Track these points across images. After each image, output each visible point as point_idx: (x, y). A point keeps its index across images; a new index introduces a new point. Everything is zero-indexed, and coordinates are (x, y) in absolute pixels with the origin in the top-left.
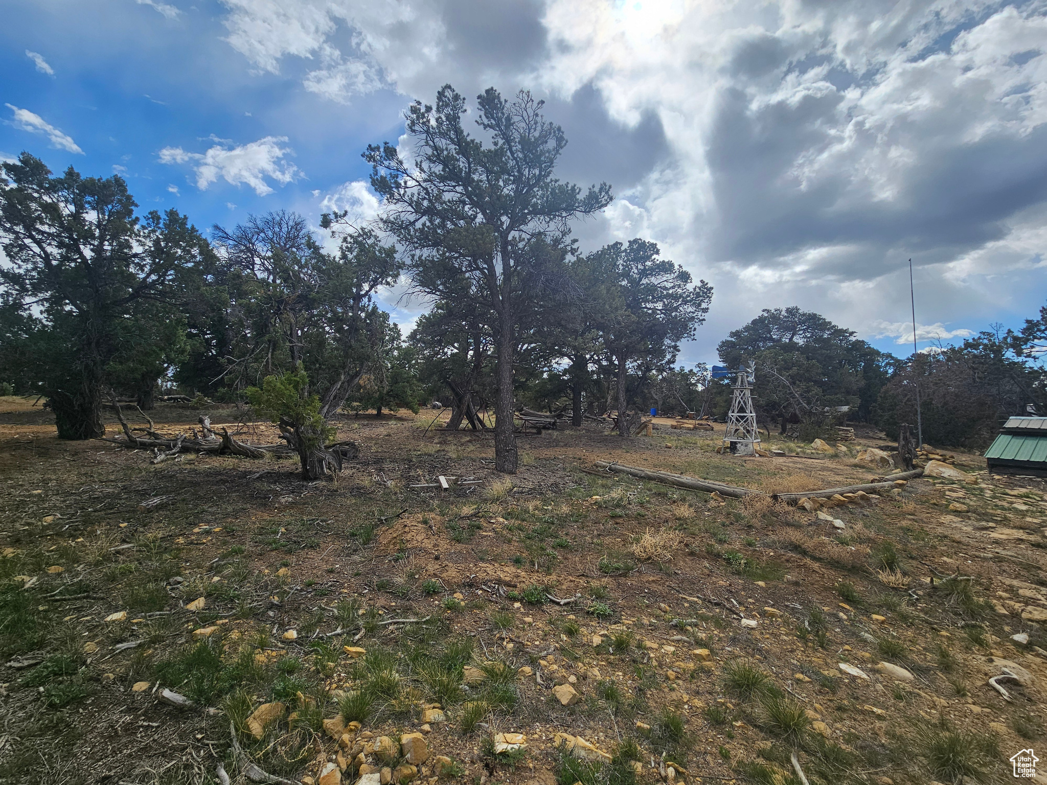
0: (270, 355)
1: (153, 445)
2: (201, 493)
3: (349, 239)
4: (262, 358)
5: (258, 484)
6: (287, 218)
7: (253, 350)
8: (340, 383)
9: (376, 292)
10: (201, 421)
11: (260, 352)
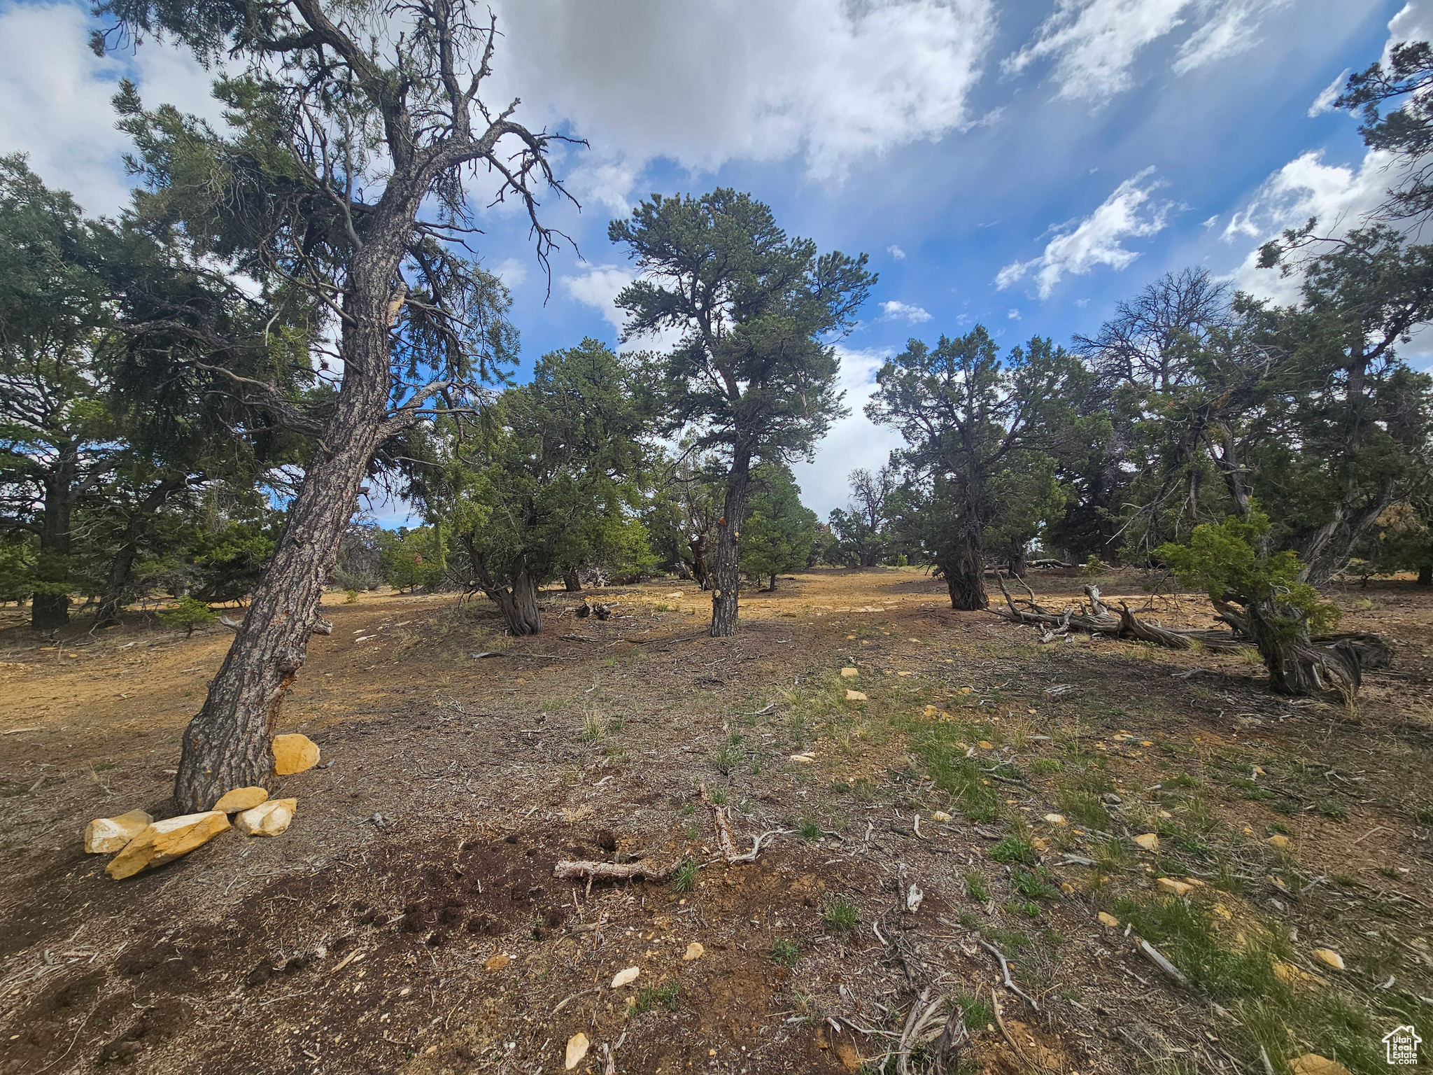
0: (1192, 494)
1: (1037, 620)
2: (1111, 688)
3: (1323, 265)
4: (1180, 499)
5: (1193, 688)
6: (1176, 282)
7: (1164, 491)
8: (1334, 526)
9: (1406, 340)
10: (1088, 592)
11: (1176, 491)
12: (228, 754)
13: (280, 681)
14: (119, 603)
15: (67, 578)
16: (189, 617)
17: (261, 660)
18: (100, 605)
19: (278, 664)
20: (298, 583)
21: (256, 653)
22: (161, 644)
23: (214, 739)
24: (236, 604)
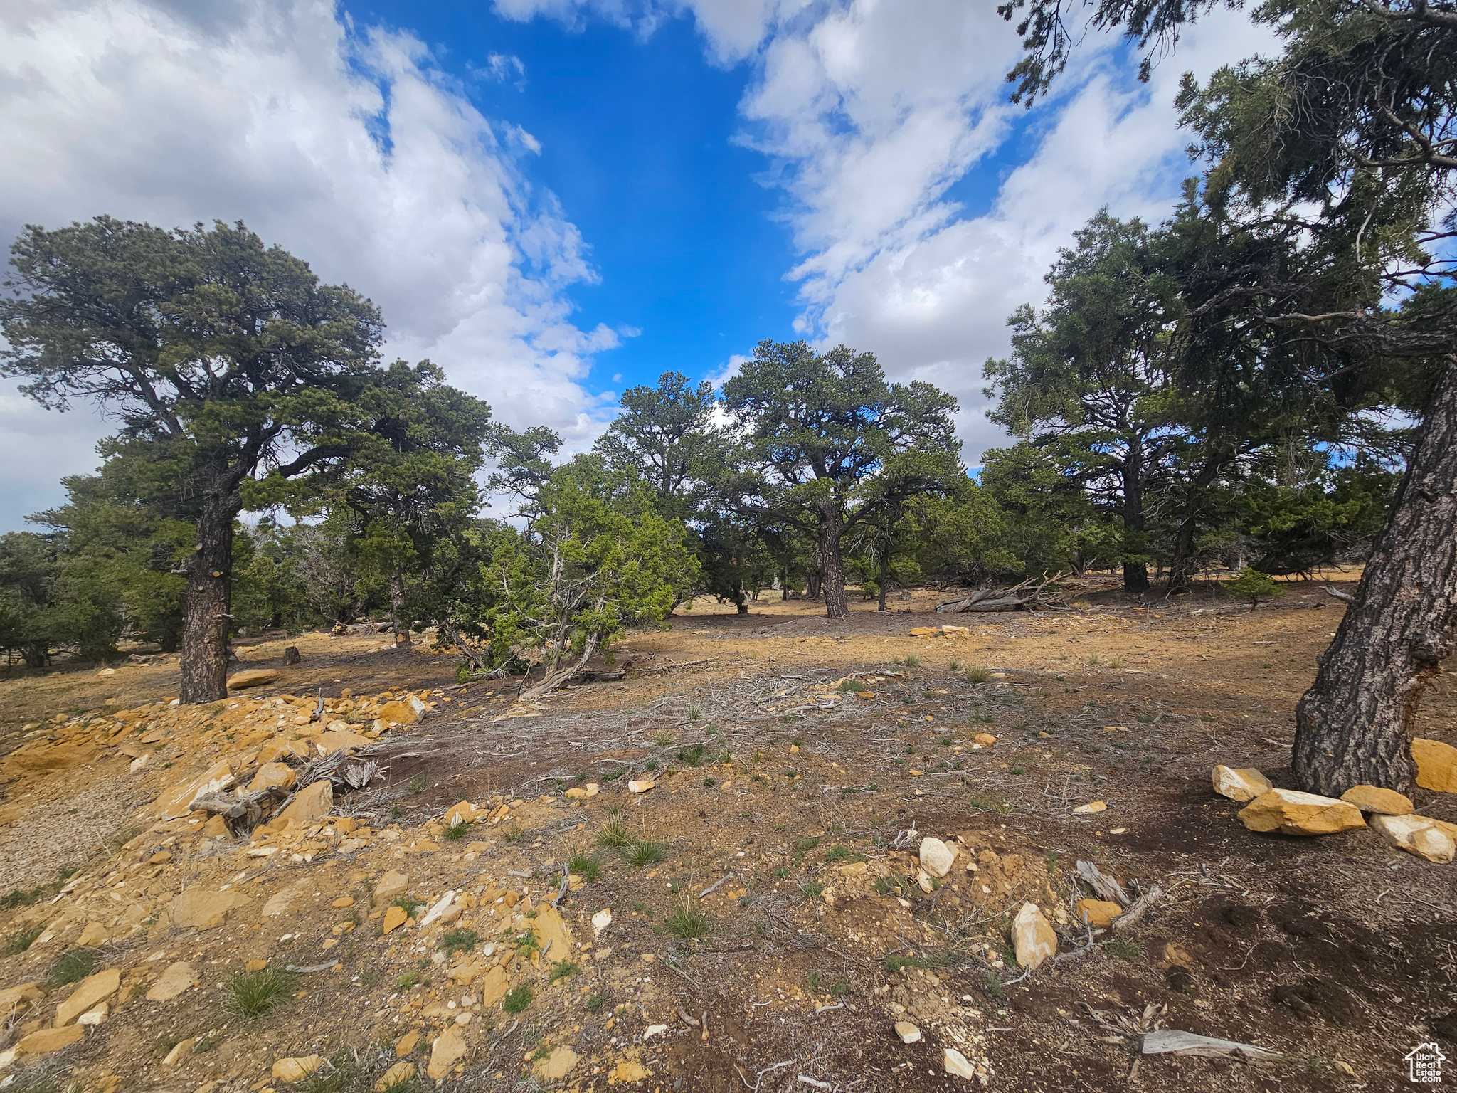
12: (1352, 743)
13: (1417, 671)
14: (1186, 573)
15: (1144, 551)
16: (1253, 588)
17: (1385, 640)
18: (1171, 574)
19: (1412, 649)
20: (1433, 549)
21: (1379, 633)
22: (1228, 613)
23: (1333, 721)
24: (1300, 578)
